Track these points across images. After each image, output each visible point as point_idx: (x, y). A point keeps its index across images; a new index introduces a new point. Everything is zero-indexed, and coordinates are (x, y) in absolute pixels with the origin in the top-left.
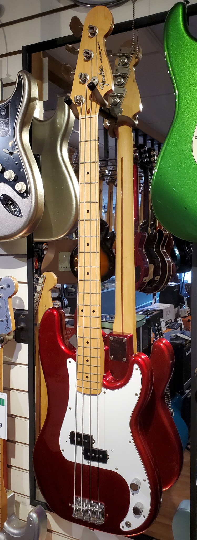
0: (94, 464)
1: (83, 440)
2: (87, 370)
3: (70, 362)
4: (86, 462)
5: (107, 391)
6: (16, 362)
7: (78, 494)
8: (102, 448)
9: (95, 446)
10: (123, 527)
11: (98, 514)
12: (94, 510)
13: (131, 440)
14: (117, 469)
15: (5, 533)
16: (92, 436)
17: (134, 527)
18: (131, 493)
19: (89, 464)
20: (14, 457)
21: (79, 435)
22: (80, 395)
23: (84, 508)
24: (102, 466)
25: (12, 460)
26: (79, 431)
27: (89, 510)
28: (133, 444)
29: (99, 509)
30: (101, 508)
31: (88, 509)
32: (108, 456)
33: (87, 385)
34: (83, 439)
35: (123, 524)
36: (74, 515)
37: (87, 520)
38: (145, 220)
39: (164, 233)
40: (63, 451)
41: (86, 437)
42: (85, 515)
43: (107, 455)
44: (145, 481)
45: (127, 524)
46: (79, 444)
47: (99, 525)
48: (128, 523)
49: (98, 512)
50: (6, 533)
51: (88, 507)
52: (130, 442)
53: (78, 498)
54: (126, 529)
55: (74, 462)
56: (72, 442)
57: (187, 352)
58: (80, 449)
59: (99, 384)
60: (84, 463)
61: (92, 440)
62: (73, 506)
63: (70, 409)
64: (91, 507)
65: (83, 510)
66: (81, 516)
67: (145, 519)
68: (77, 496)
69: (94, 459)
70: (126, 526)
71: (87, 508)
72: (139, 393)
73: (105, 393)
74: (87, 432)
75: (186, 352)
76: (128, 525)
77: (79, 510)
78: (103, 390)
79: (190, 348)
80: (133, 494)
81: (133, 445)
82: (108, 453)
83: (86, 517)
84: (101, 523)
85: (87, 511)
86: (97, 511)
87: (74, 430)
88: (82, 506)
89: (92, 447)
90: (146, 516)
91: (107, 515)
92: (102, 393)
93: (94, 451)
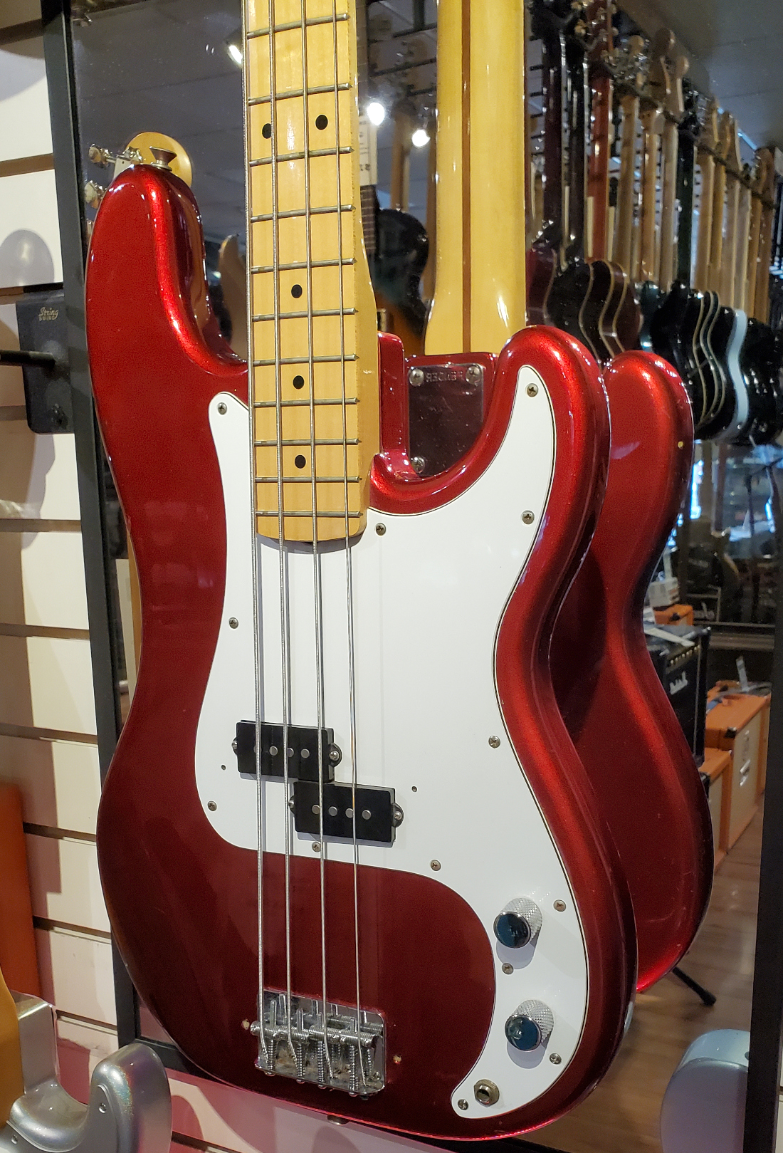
0: (341, 852)
1: (288, 751)
2: (298, 424)
3: (222, 410)
4: (304, 847)
5: (392, 521)
6: (39, 515)
7: (275, 979)
8: (370, 779)
9: (343, 775)
10: (465, 1106)
11: (357, 1057)
12: (340, 1038)
13: (501, 732)
14: (435, 866)
15: (16, 1140)
16: (328, 734)
17: (510, 1102)
18: (498, 965)
19: (317, 855)
20: (57, 889)
21: (272, 733)
22: (271, 556)
23: (300, 1031)
24: (372, 856)
25: (51, 898)
26: (274, 717)
27: (321, 1038)
28: (507, 750)
29: (363, 1034)
30: (370, 1032)
31: (316, 1036)
32: (400, 810)
33: (299, 498)
34: (289, 746)
35: (463, 1092)
36: (263, 1060)
37: (313, 1079)
38: (551, 222)
39: (612, 273)
40: (212, 807)
41: (303, 737)
42: (307, 1063)
43: (394, 809)
44: (560, 907)
45: (483, 1091)
46: (272, 769)
47: (365, 1096)
48: (487, 1089)
49: (357, 1047)
50: (19, 1139)
51: (319, 1028)
52: (494, 743)
53: (276, 996)
54: (477, 1111)
55: (257, 849)
56: (246, 766)
57: (675, 684)
58: (279, 792)
59: (356, 491)
60: (299, 852)
61: (329, 746)
62: (255, 1028)
63: (233, 624)
64: (329, 1029)
65: (295, 1039)
66: (291, 1066)
67: (558, 1070)
68: (271, 990)
69: (338, 829)
70: (477, 1097)
71: (312, 1031)
72: (538, 509)
73: (380, 530)
74: (305, 718)
75: (672, 685)
76: (486, 1094)
77: (281, 1042)
78: (374, 517)
79: (684, 675)
80: (508, 969)
81: (507, 754)
82: (399, 801)
83: (310, 1069)
84: (371, 1090)
85: (312, 1044)
86: (355, 1043)
87: (251, 717)
88: (293, 1024)
89: (328, 778)
90: (566, 1060)
91: (397, 1059)
92: (370, 531)
93: (339, 795)
